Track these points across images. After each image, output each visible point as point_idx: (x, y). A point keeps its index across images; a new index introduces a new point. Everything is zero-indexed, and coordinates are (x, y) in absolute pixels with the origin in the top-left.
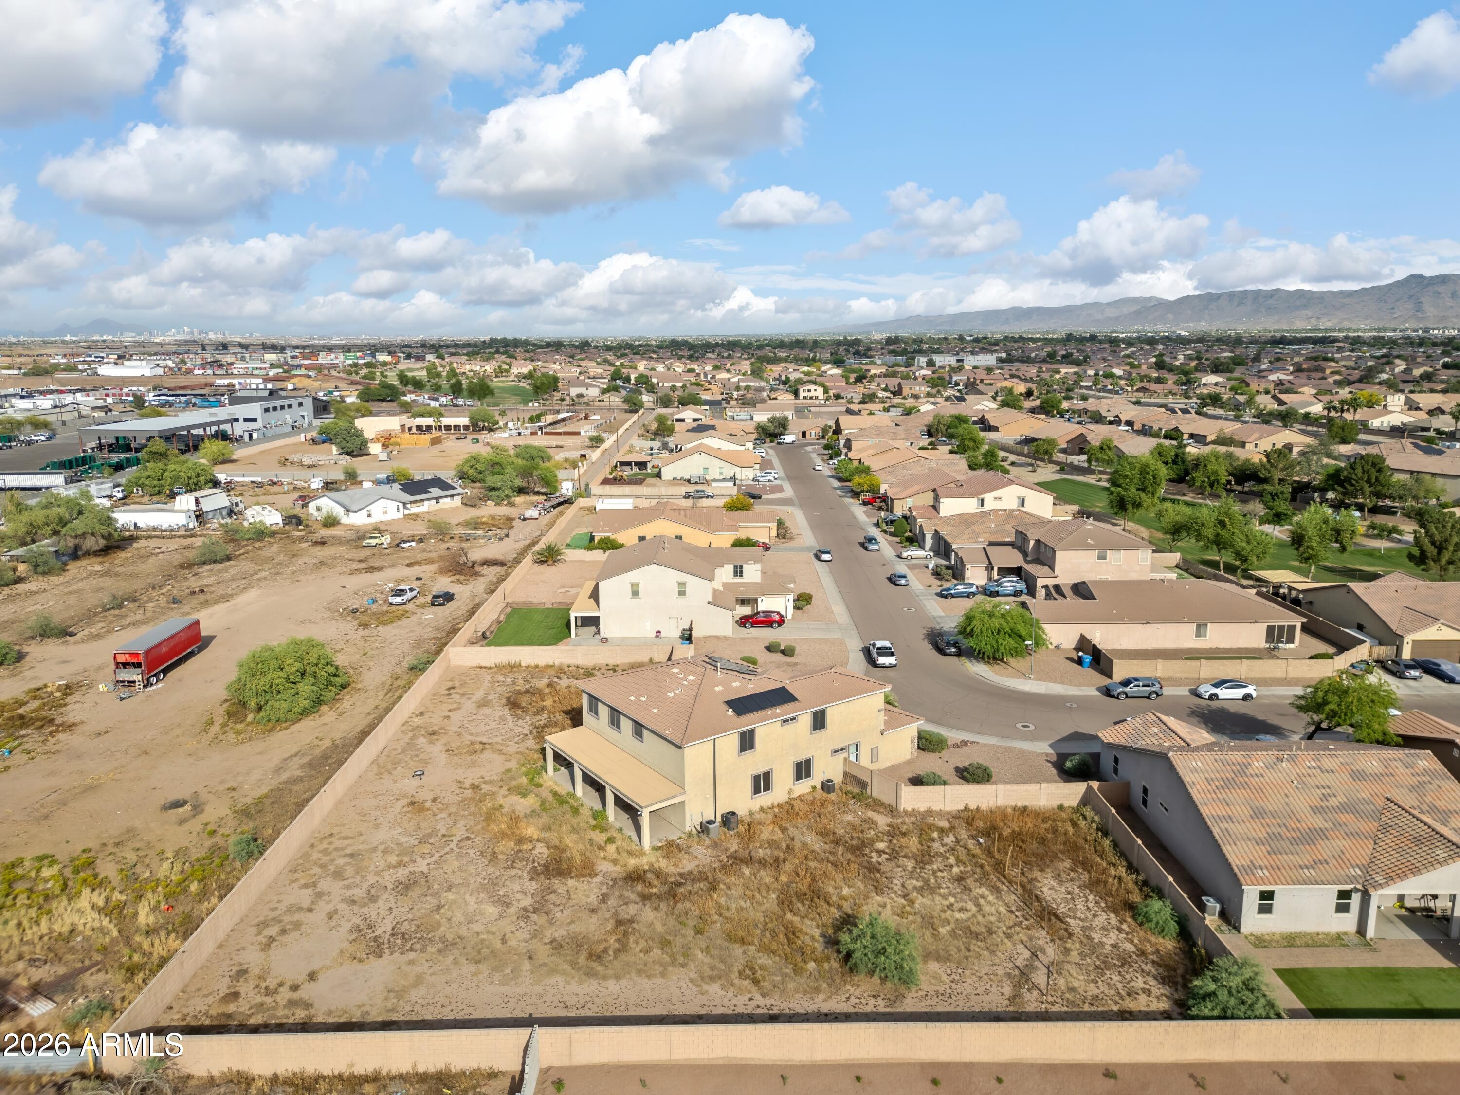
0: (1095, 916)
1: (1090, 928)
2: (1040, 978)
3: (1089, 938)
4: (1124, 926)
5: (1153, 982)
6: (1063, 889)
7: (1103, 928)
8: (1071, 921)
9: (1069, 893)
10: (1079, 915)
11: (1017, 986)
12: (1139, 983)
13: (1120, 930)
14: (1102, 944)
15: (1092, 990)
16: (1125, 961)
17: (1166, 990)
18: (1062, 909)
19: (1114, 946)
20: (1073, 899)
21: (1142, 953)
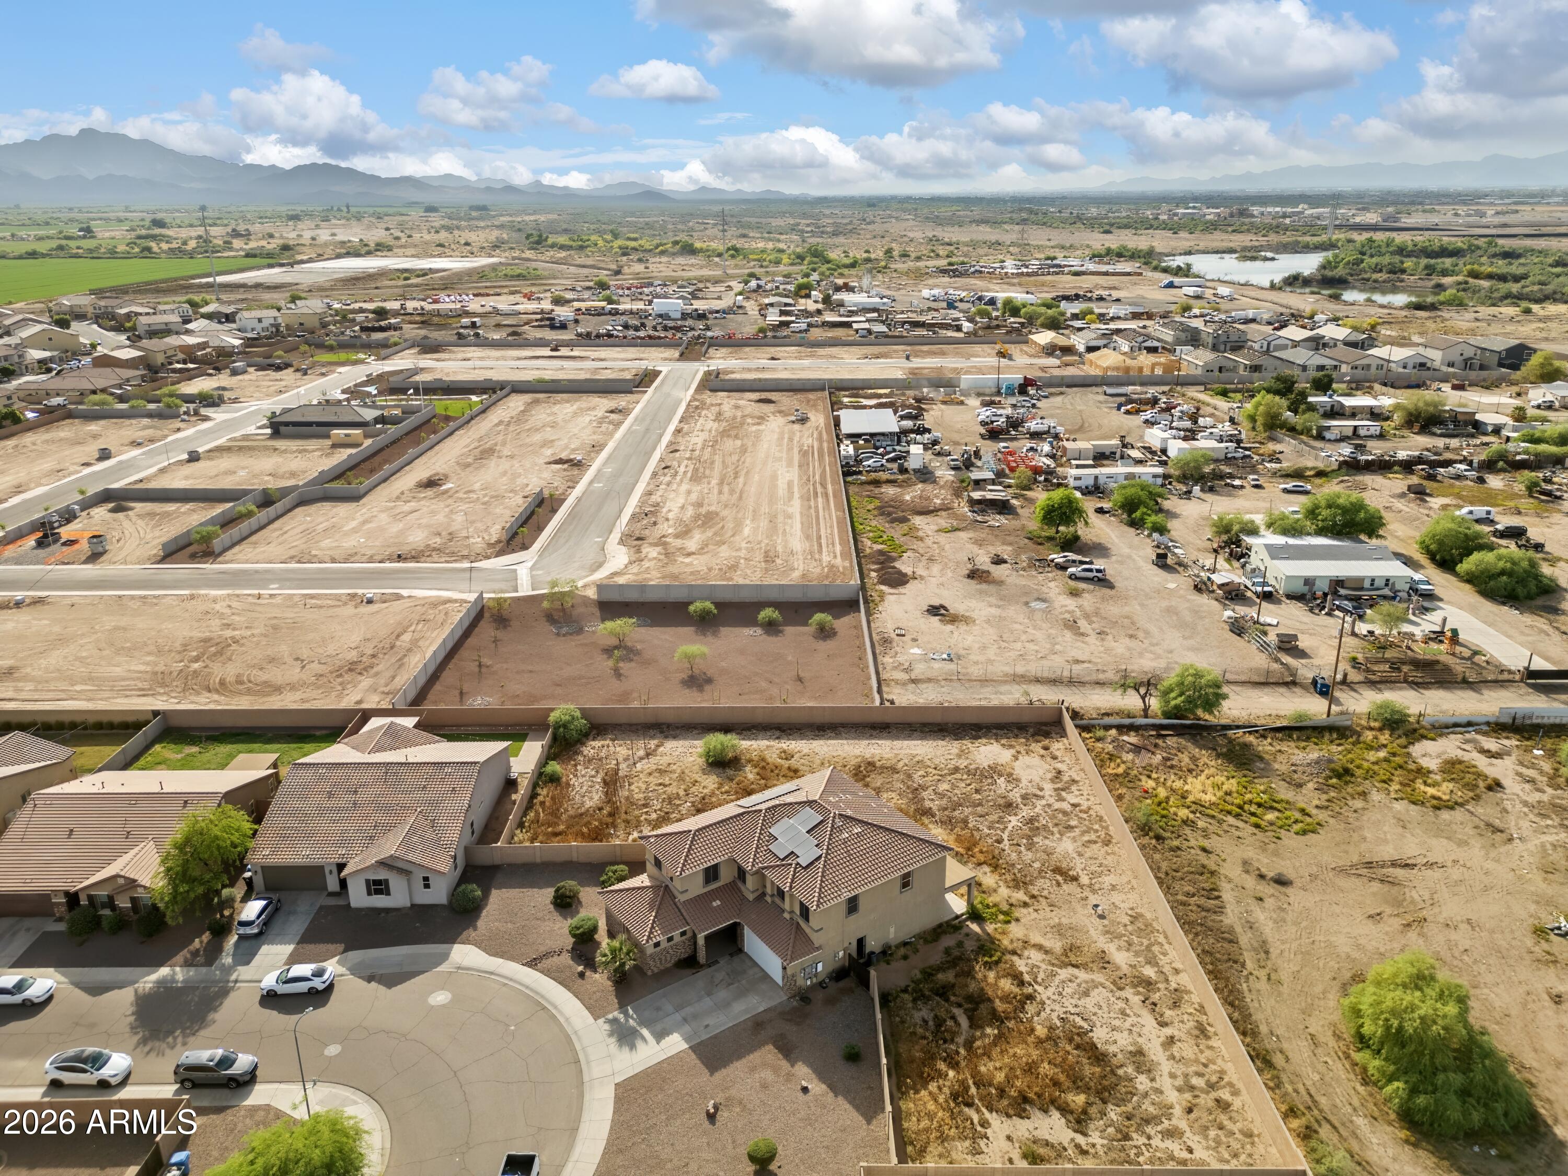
2: (641, 753)
4: (571, 777)
5: (586, 752)
6: (586, 799)
7: (584, 776)
8: (599, 780)
9: (584, 796)
10: (590, 784)
11: (655, 750)
12: (594, 751)
13: (575, 776)
14: (594, 769)
15: (620, 749)
16: (590, 761)
18: (598, 786)
19: (588, 768)
20: (586, 793)
21: (576, 765)
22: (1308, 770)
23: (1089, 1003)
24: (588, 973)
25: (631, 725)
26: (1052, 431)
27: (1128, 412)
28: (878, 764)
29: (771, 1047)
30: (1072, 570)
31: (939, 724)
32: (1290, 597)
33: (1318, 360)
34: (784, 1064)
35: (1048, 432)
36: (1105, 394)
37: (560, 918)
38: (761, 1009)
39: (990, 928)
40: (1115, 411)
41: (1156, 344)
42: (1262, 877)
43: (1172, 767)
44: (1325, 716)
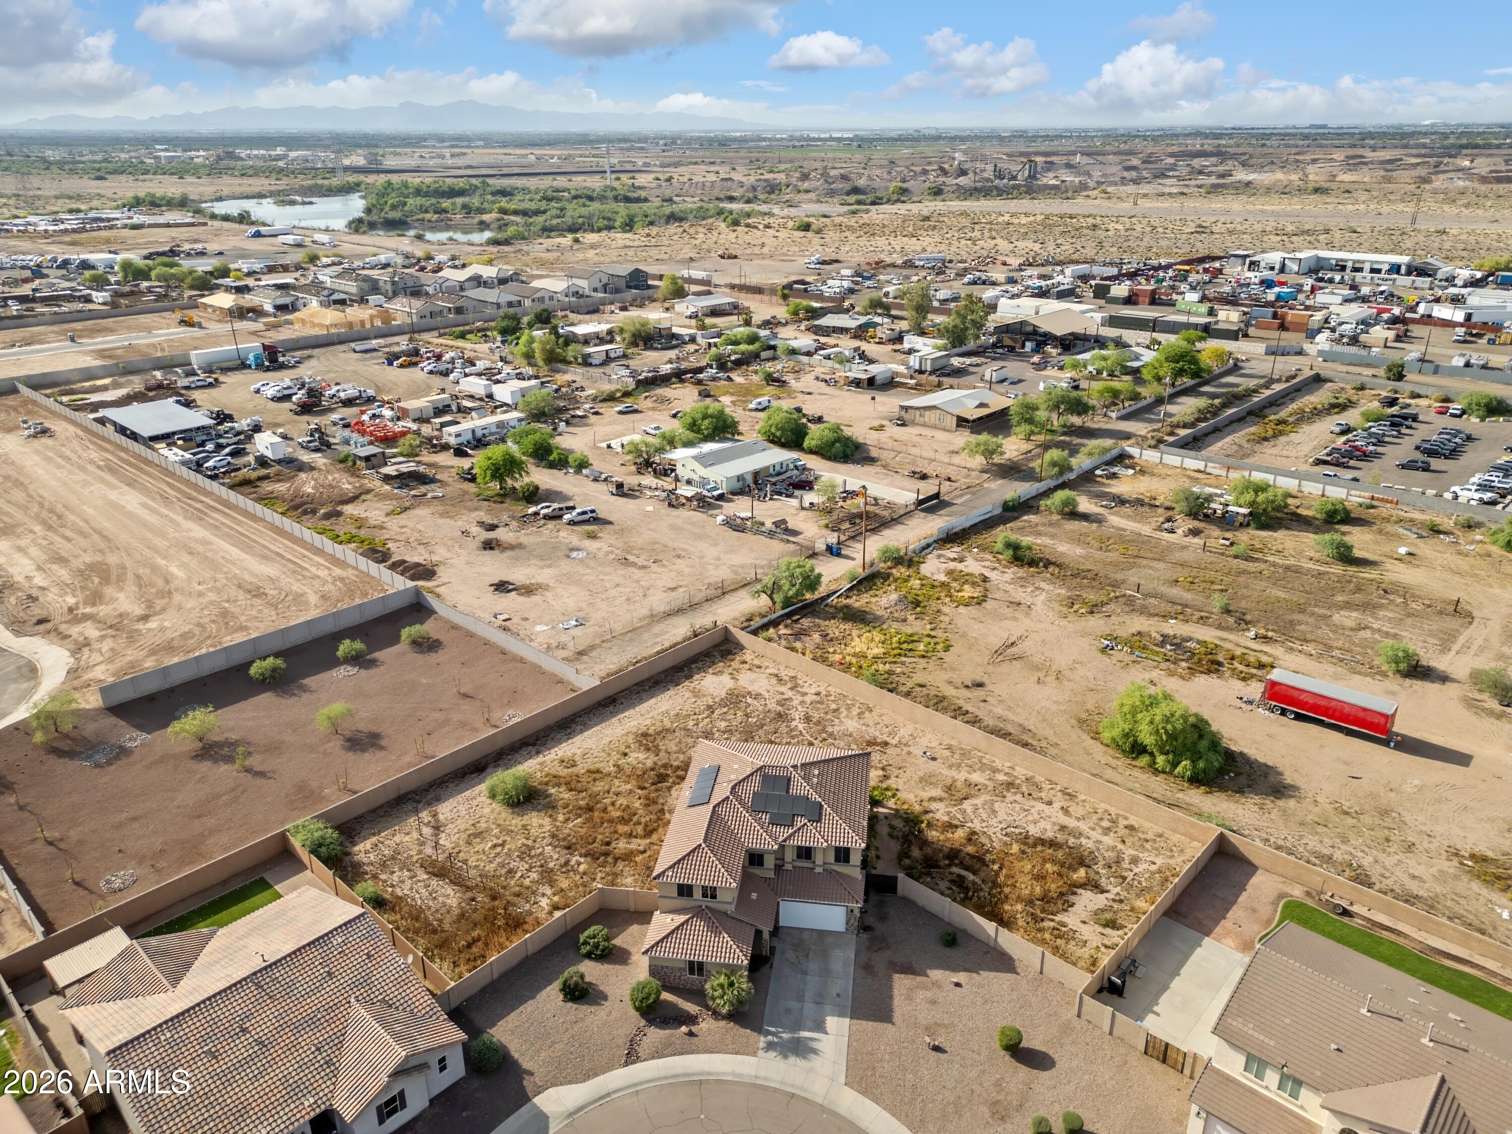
0: (411, 889)
1: (411, 878)
2: (427, 831)
3: (409, 870)
4: (390, 889)
5: (365, 860)
6: (441, 899)
7: (403, 882)
8: (425, 877)
9: (435, 898)
10: (422, 884)
11: (437, 821)
12: (372, 857)
13: (393, 886)
14: (401, 870)
15: (397, 838)
16: (384, 865)
17: (356, 858)
18: (434, 882)
19: (393, 872)
20: (431, 894)
21: (375, 877)
22: (898, 608)
23: (1002, 815)
24: (694, 1029)
25: (374, 811)
26: (364, 395)
27: (402, 366)
28: (651, 731)
29: (896, 976)
30: (567, 517)
31: (648, 679)
32: (734, 493)
33: (505, 298)
34: (919, 979)
35: (360, 397)
36: (355, 351)
37: (593, 1008)
38: (853, 956)
39: (891, 803)
40: (386, 367)
41: (342, 296)
42: (967, 687)
43: (831, 640)
44: (861, 570)
